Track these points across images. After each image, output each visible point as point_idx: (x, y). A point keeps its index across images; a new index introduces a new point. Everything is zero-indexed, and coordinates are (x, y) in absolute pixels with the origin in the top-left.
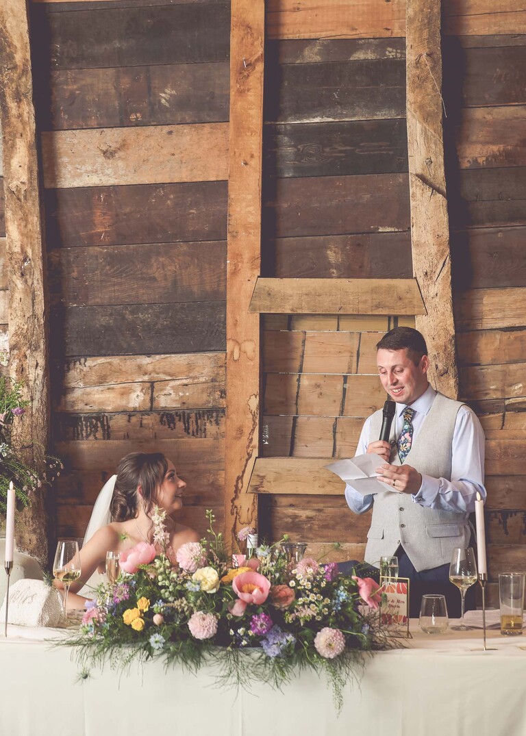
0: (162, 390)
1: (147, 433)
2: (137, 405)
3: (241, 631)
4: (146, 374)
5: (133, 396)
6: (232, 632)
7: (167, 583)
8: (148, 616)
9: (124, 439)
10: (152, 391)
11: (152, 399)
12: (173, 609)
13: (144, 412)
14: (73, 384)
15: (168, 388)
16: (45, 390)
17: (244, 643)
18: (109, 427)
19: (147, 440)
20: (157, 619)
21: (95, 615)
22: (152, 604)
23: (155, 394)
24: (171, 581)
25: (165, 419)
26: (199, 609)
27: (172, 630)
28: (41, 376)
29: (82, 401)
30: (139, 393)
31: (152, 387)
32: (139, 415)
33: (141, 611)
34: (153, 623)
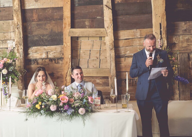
0: (49, 54)
1: (46, 63)
2: (44, 57)
3: (62, 109)
4: (46, 50)
5: (43, 55)
6: (60, 109)
7: (45, 98)
8: (41, 106)
9: (41, 65)
10: (47, 54)
11: (47, 56)
12: (47, 104)
13: (46, 59)
14: (30, 53)
15: (51, 53)
16: (23, 54)
17: (63, 112)
18: (38, 62)
19: (46, 65)
20: (43, 107)
21: (29, 106)
22: (42, 103)
23: (48, 55)
24: (46, 98)
25: (50, 60)
26: (53, 104)
27: (46, 109)
28: (22, 51)
29: (32, 56)
30: (44, 54)
31: (47, 53)
32: (44, 59)
33: (40, 105)
34: (42, 108)
